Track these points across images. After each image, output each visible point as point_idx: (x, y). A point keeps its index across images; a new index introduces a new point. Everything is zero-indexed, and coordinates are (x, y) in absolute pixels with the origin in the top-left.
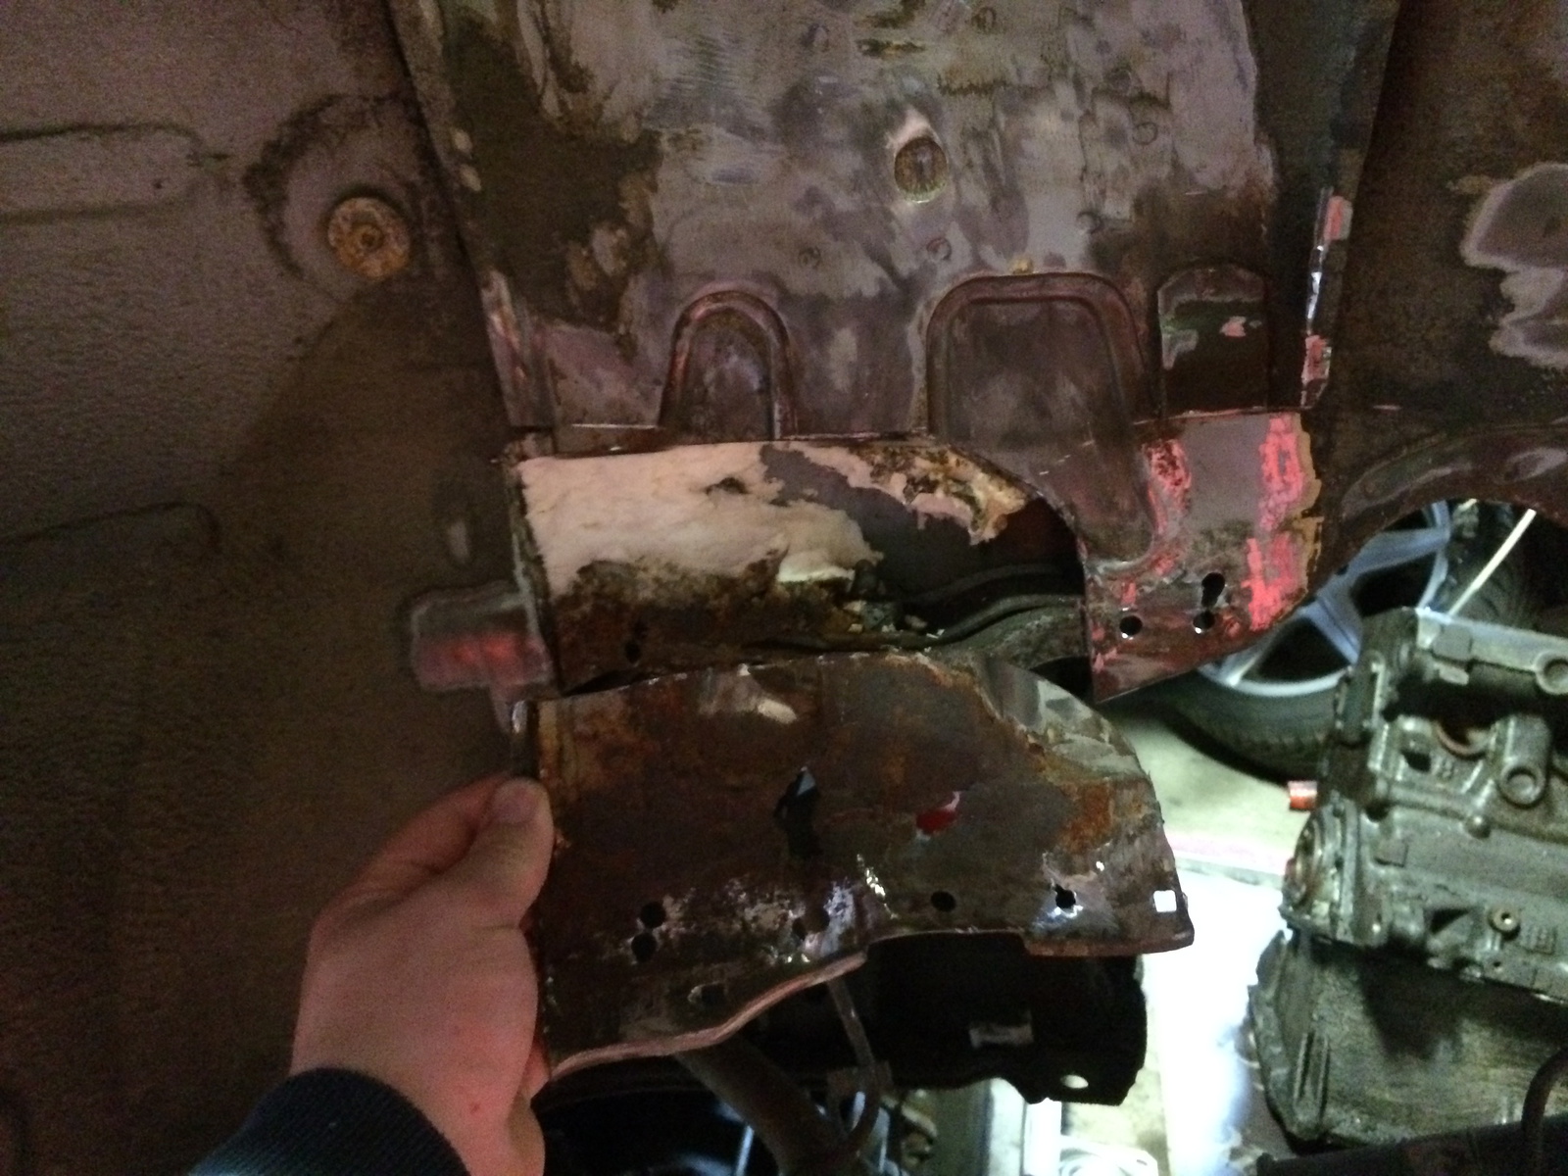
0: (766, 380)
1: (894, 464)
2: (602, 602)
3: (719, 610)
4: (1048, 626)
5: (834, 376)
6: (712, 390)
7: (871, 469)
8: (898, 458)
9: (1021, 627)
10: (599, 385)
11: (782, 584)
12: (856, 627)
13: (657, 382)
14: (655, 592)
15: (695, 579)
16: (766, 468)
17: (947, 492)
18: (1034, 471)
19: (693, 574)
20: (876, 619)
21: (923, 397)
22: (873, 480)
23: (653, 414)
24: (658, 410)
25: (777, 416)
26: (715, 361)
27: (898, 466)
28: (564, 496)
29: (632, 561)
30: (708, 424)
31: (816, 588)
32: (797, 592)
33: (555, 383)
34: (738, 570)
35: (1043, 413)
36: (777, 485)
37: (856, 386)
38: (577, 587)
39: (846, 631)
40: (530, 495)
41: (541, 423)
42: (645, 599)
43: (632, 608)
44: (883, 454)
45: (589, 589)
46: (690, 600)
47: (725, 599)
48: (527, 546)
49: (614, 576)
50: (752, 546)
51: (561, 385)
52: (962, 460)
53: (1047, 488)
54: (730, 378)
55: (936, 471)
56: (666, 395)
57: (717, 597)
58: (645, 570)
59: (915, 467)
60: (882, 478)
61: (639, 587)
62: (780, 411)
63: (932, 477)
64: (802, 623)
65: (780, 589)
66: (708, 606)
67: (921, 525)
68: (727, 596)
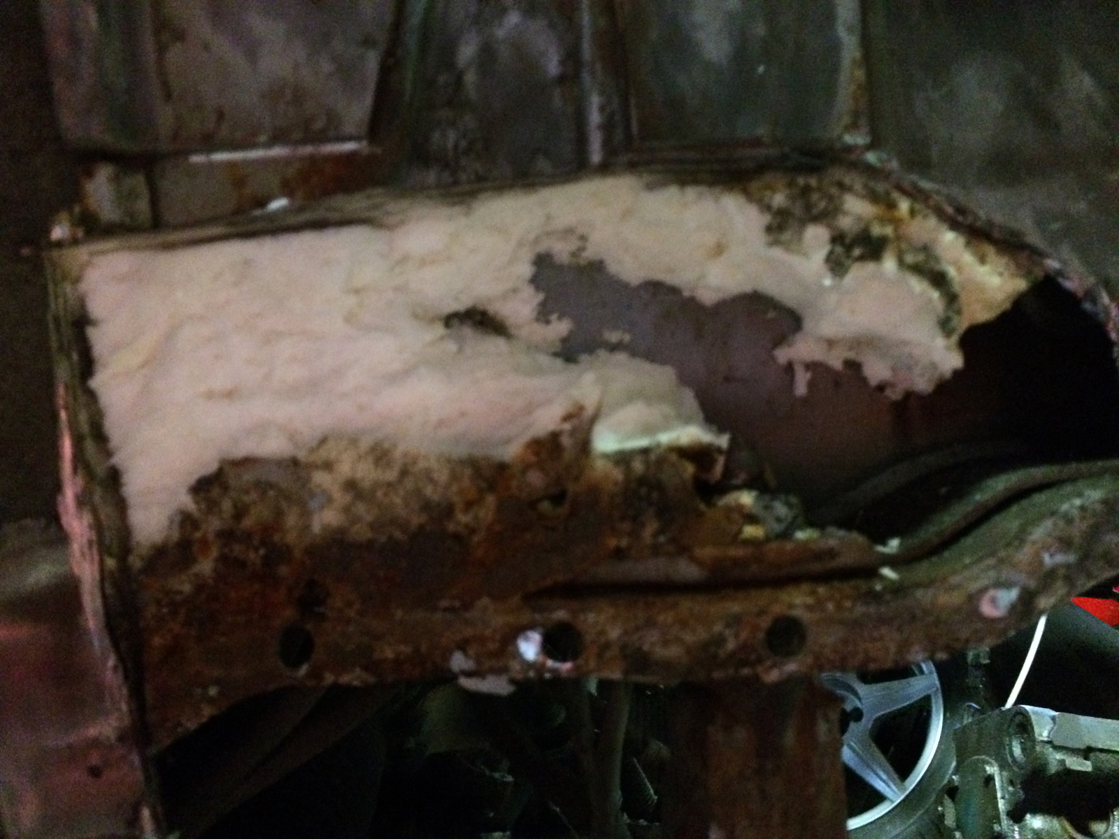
0: (572, 57)
1: (808, 207)
2: (237, 549)
3: (473, 531)
4: (1098, 507)
5: (700, 35)
6: (470, 78)
7: (766, 219)
8: (815, 197)
9: (1053, 514)
10: (252, 53)
11: (606, 456)
12: (750, 531)
13: (368, 42)
14: (346, 510)
15: (428, 475)
16: (541, 297)
17: (901, 263)
18: (1041, 221)
19: (422, 464)
20: (779, 520)
21: (860, 74)
22: (771, 238)
23: (357, 111)
24: (368, 100)
25: (595, 118)
26: (479, 21)
27: (815, 211)
28: (170, 336)
29: (302, 455)
30: (463, 144)
31: (674, 457)
32: (638, 466)
33: (162, 50)
34: (511, 452)
35: (1045, 120)
36: (560, 328)
37: (741, 56)
38: (186, 521)
39: (736, 539)
40: (100, 339)
41: (125, 145)
42: (325, 528)
43: (297, 554)
44: (788, 191)
45: (214, 525)
46: (416, 520)
47: (487, 510)
48: (90, 446)
49: (263, 487)
50: (530, 413)
51: (175, 55)
52: (918, 206)
53: (1066, 251)
54: (504, 53)
55: (882, 220)
56: (387, 71)
57: (469, 505)
58: (328, 466)
59: (845, 213)
60: (786, 236)
61: (313, 504)
62: (602, 109)
63: (877, 230)
64: (650, 529)
65: (600, 466)
66: (451, 527)
67: (801, 388)
68: (491, 499)
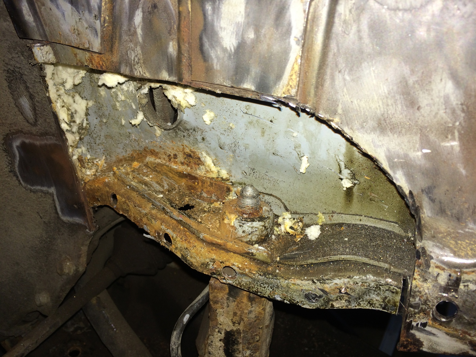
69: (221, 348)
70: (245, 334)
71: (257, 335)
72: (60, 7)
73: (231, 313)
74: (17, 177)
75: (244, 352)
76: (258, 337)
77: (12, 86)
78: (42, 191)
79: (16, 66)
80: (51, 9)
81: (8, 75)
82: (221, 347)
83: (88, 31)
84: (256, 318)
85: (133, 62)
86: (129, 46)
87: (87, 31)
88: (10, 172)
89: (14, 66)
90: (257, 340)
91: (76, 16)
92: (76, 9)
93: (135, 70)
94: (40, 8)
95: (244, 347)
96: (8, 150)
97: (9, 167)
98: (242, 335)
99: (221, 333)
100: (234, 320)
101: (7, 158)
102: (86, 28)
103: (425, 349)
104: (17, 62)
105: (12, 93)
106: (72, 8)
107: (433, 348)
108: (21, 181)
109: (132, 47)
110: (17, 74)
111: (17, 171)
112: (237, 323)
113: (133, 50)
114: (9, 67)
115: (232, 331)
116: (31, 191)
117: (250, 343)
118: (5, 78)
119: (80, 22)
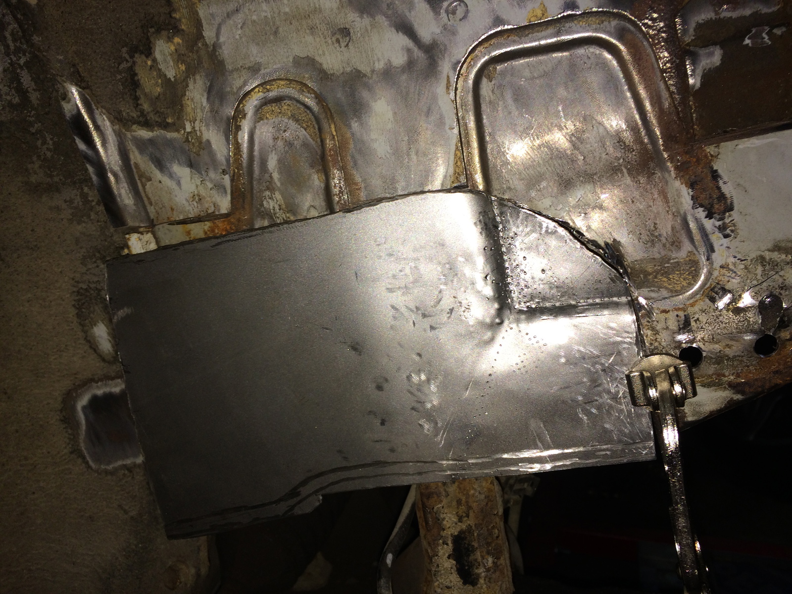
6: (275, 176)
10: (178, 182)
23: (226, 202)
24: (229, 198)
30: (277, 207)
56: (234, 183)
69: (453, 571)
70: (479, 529)
71: (493, 527)
72: (174, 176)
73: (454, 503)
74: (84, 458)
75: (485, 561)
76: (496, 531)
77: (82, 312)
78: (124, 467)
79: (91, 281)
80: (160, 182)
81: (79, 297)
82: (452, 568)
83: (214, 192)
84: (486, 500)
85: (272, 211)
86: (264, 195)
87: (212, 192)
88: (71, 453)
89: (89, 282)
90: (496, 535)
91: (196, 179)
92: (197, 171)
93: (277, 219)
94: (144, 186)
95: (483, 552)
96: (69, 419)
97: (70, 446)
98: (476, 534)
99: (447, 544)
100: (460, 513)
101: (66, 432)
102: (211, 189)
103: (690, 419)
104: (94, 275)
105: (82, 322)
106: (191, 171)
107: (697, 412)
108: (91, 463)
109: (268, 196)
110: (92, 292)
111: (83, 449)
112: (465, 517)
113: (270, 198)
114: (81, 285)
115: (461, 532)
116: (107, 472)
117: (488, 544)
118: (73, 303)
119: (203, 185)
